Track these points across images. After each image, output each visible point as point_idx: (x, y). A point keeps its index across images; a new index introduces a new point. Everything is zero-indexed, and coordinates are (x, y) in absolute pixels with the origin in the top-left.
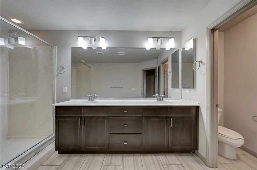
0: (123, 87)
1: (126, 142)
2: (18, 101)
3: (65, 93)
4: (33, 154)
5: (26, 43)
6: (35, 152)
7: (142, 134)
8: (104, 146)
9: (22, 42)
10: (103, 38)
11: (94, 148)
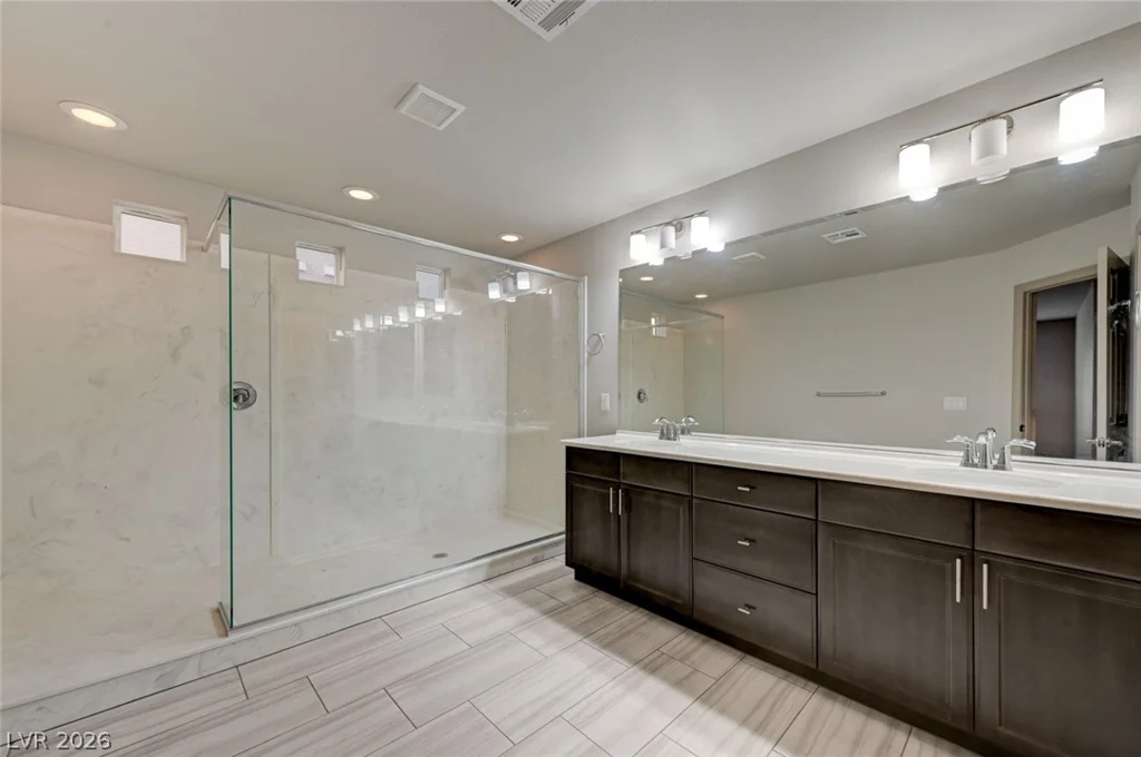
0: (883, 394)
1: (749, 607)
2: (520, 427)
3: (606, 412)
4: (528, 559)
5: (531, 284)
6: (534, 556)
7: (817, 594)
8: (676, 595)
9: (524, 283)
10: (701, 214)
11: (650, 590)
